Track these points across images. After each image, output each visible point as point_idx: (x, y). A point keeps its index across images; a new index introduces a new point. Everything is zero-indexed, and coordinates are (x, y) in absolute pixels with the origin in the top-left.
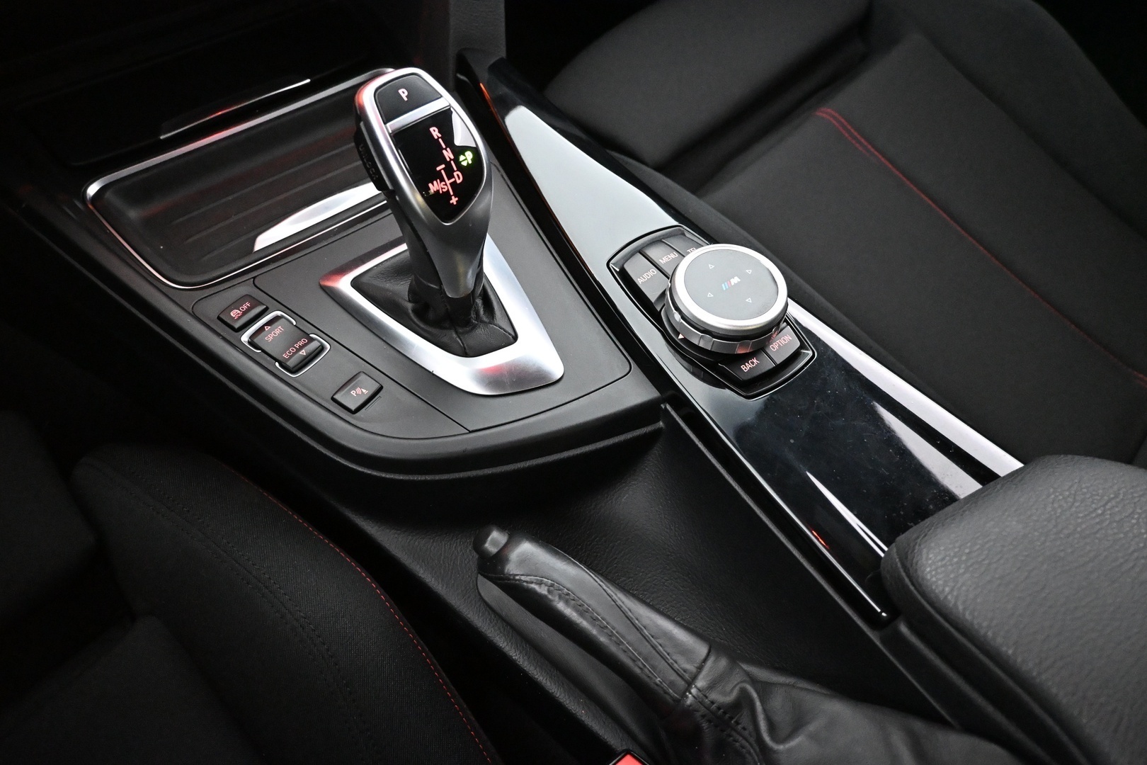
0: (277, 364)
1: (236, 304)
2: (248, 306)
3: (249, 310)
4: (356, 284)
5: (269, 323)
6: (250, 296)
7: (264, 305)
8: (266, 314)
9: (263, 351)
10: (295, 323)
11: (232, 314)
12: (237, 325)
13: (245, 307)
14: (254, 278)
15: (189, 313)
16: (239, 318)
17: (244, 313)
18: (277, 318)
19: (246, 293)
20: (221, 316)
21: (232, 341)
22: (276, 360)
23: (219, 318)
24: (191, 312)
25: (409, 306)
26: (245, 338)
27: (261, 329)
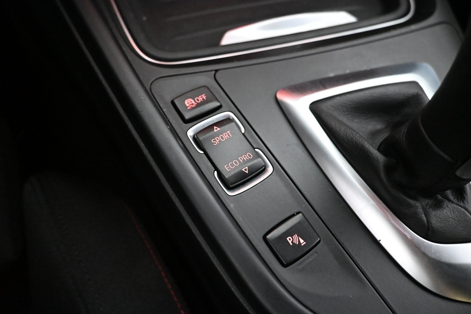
0: (216, 173)
1: (192, 92)
2: (203, 99)
3: (204, 103)
4: (315, 108)
5: (219, 124)
6: (208, 88)
7: (219, 101)
8: (218, 112)
9: (206, 153)
10: (243, 131)
11: (186, 103)
12: (187, 116)
13: (200, 99)
14: (216, 71)
15: (146, 90)
16: (193, 108)
17: (199, 105)
18: (228, 120)
19: (205, 84)
20: (176, 101)
21: (178, 131)
22: (216, 169)
23: (173, 103)
24: (148, 89)
25: (379, 157)
26: (191, 133)
27: (210, 127)
